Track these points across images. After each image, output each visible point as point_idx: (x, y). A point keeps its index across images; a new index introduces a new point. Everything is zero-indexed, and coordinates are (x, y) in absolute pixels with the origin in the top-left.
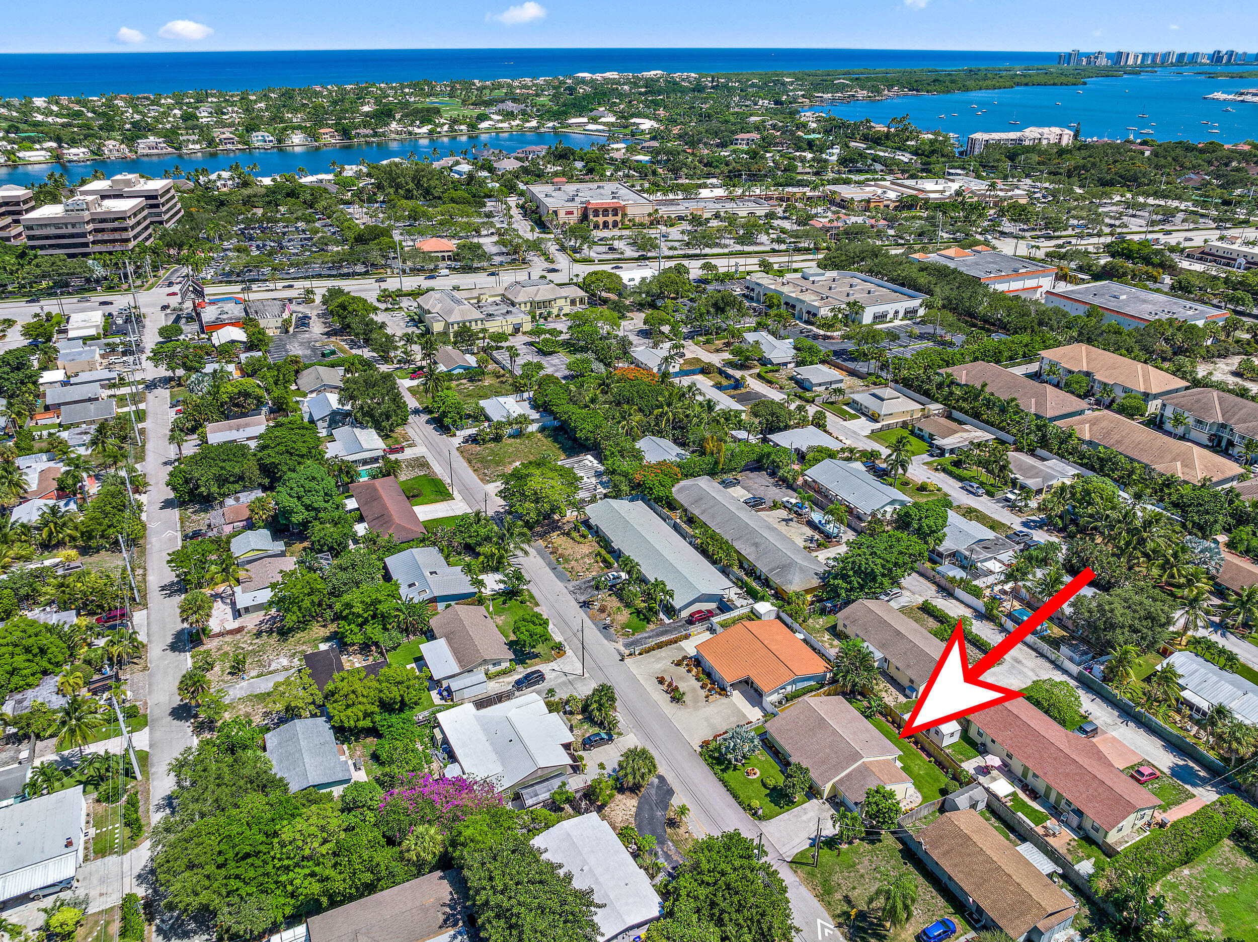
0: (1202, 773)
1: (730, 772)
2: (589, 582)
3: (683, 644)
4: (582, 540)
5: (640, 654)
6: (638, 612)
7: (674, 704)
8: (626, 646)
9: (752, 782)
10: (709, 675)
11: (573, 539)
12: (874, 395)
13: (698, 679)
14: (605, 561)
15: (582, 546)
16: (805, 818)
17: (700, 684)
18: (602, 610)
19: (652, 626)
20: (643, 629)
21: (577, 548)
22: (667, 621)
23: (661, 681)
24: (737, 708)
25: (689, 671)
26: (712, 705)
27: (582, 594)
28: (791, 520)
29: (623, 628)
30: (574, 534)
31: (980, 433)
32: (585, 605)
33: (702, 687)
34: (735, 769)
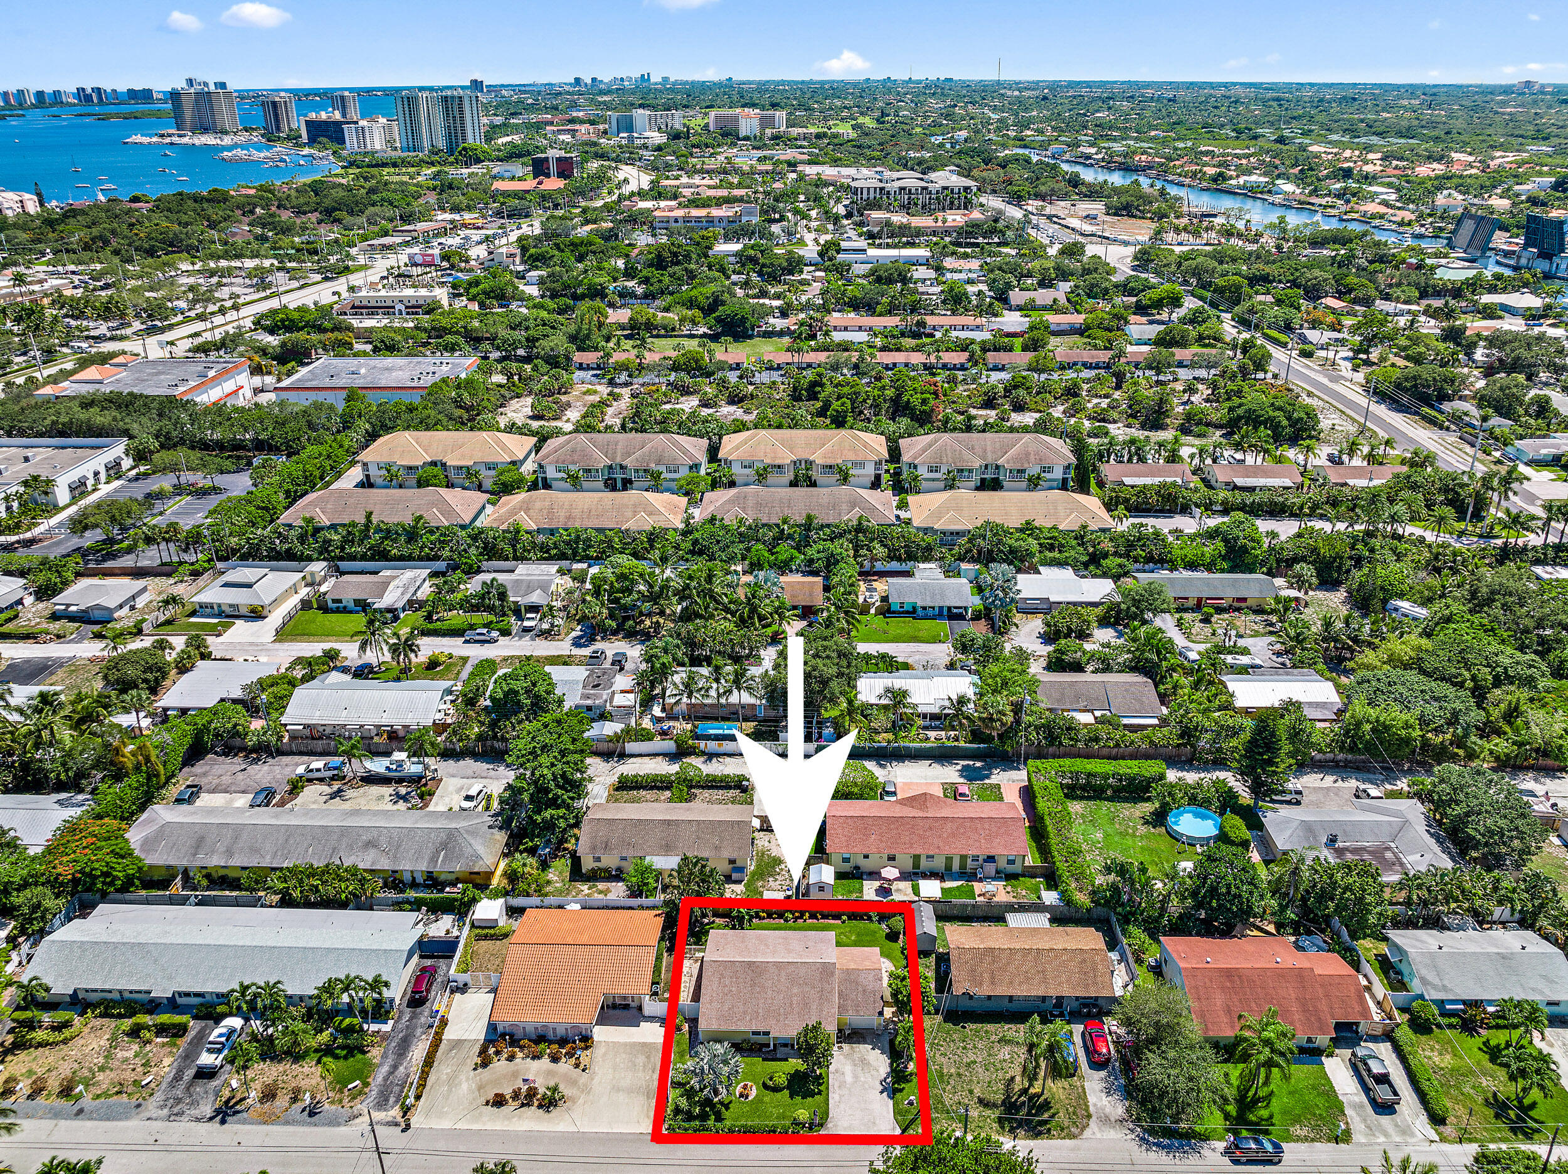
0: (978, 764)
1: (726, 1114)
2: (178, 1078)
3: (449, 1034)
4: (67, 1033)
5: (418, 1097)
6: (328, 1050)
7: (555, 1112)
8: (382, 1103)
9: (758, 1099)
10: (541, 1039)
11: (40, 1045)
12: (226, 585)
13: (536, 1057)
14: (161, 1030)
15: (79, 1042)
16: (849, 1078)
17: (546, 1060)
18: (269, 1095)
19: (375, 1053)
20: (370, 1066)
21: (73, 1051)
22: (387, 1027)
23: (499, 1101)
24: (625, 1044)
25: (511, 1058)
26: (596, 1068)
27: (194, 1103)
28: (340, 791)
29: (341, 1091)
30: (40, 1035)
31: (409, 574)
32: (226, 1112)
33: (555, 1059)
34: (727, 1107)
